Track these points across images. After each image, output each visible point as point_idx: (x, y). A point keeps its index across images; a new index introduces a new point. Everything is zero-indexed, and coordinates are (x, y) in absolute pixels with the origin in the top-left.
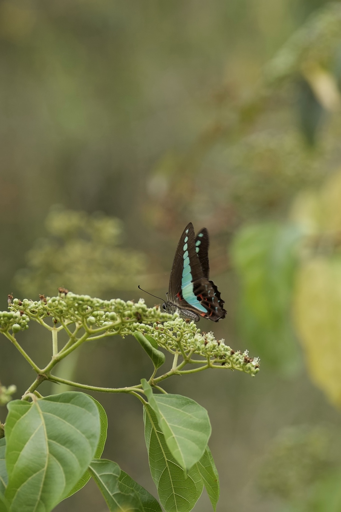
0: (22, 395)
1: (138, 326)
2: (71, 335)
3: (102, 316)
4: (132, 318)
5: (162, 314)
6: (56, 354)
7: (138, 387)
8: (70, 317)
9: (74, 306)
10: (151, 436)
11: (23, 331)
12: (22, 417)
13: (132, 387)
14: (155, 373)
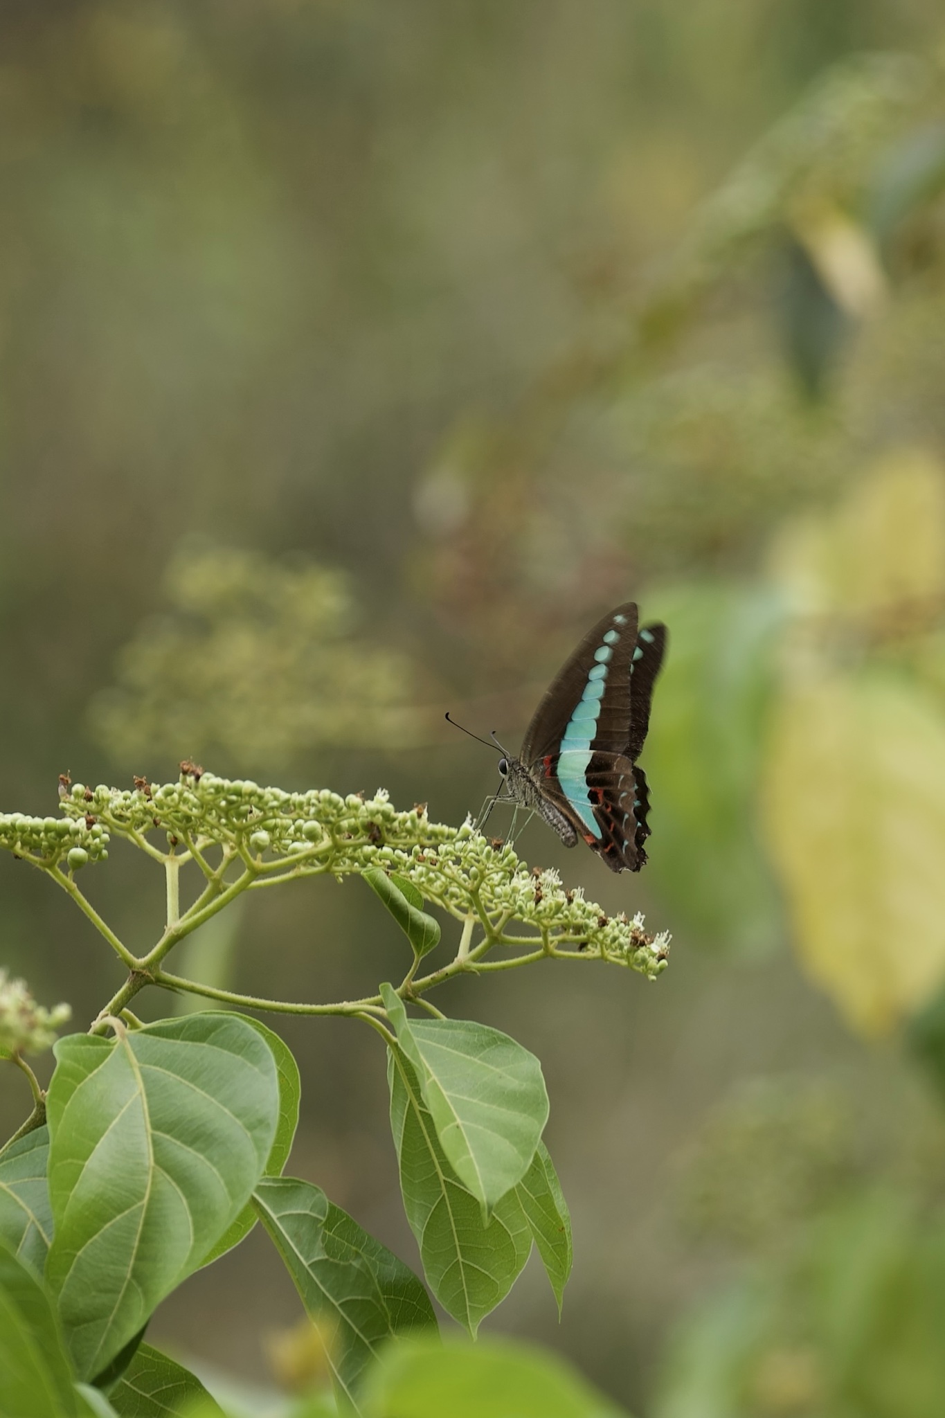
0: (92, 1021)
1: (374, 853)
2: (211, 875)
3: (287, 829)
4: (359, 834)
5: (431, 827)
6: (175, 920)
7: (375, 1001)
8: (210, 832)
9: (219, 807)
10: (406, 1120)
11: (94, 864)
12: (91, 1076)
13: (359, 1002)
14: (416, 966)
